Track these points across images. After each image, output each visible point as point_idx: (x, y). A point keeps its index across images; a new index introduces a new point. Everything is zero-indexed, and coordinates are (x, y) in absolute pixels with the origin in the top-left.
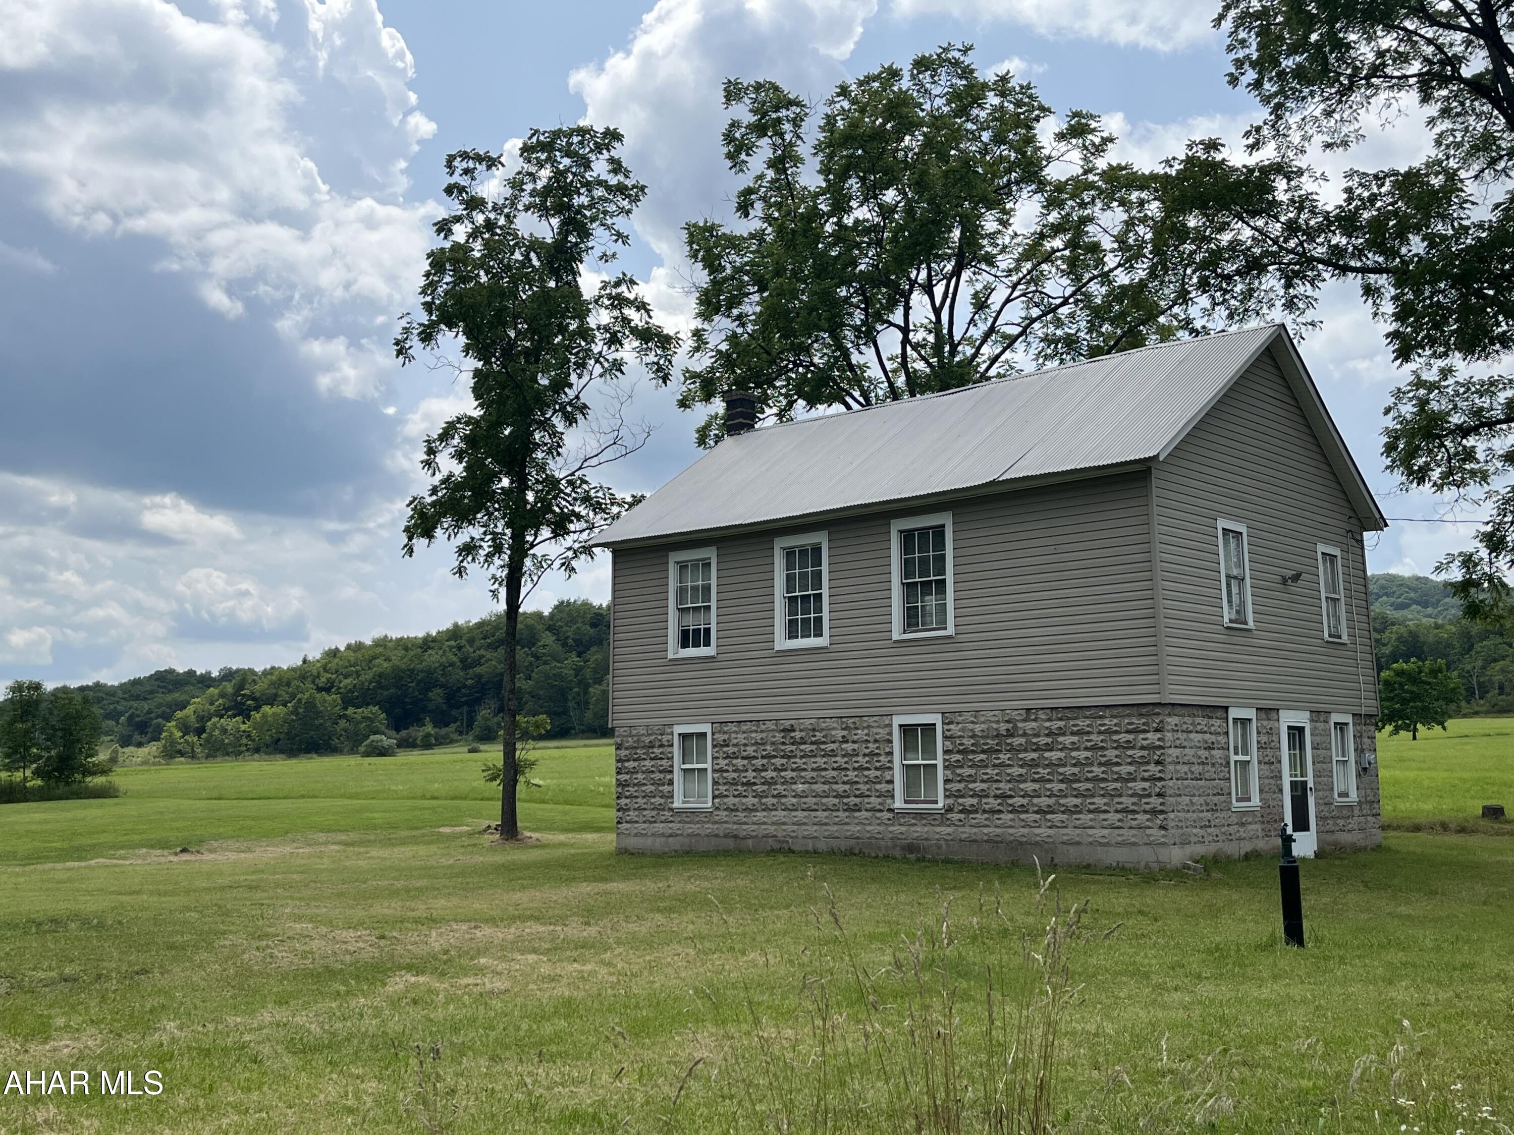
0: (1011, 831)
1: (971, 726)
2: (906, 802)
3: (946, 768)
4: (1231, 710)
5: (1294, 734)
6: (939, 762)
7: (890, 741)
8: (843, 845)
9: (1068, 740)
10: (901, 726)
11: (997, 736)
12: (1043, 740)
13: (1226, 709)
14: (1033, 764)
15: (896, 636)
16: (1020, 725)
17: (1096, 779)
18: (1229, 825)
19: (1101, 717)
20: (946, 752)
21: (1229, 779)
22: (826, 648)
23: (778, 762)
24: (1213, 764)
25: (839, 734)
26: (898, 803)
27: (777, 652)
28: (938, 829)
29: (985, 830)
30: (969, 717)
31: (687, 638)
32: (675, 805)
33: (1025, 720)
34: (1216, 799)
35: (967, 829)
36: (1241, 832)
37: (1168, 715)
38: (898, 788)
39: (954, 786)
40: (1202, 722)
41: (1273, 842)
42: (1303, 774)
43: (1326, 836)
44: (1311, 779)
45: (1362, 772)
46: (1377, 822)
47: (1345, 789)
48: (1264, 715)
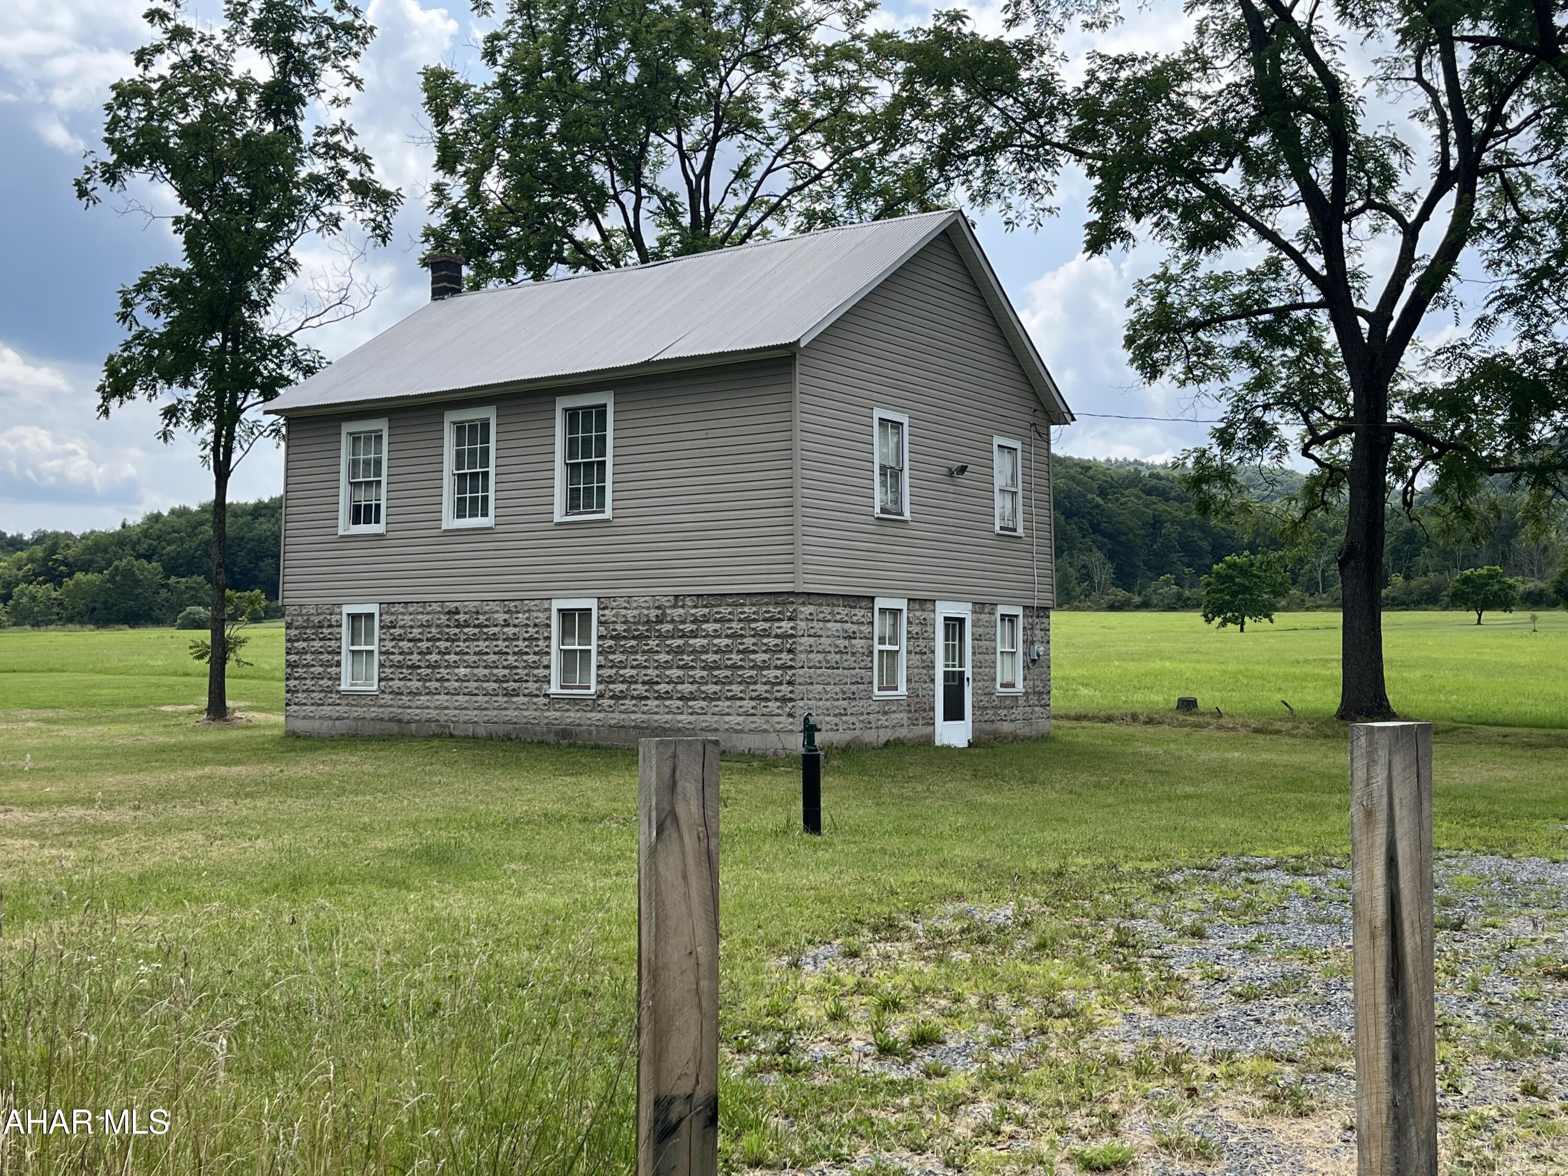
0: (656, 717)
1: (624, 612)
2: (562, 687)
3: (599, 653)
4: (877, 600)
5: (954, 626)
6: (593, 647)
7: (549, 626)
8: (501, 730)
9: (710, 627)
10: (559, 610)
11: (648, 622)
12: (689, 627)
13: (873, 598)
14: (679, 651)
15: (557, 518)
16: (668, 611)
17: (734, 667)
18: (868, 714)
19: (742, 605)
20: (600, 637)
21: (872, 668)
22: (491, 528)
23: (442, 645)
24: (853, 654)
25: (501, 617)
26: (554, 688)
27: (445, 531)
28: (589, 715)
29: (633, 717)
30: (620, 602)
31: (362, 513)
32: (342, 687)
33: (674, 606)
34: (854, 688)
35: (616, 715)
36: (883, 720)
37: (804, 604)
38: (555, 673)
39: (606, 672)
40: (842, 611)
41: (920, 730)
42: (961, 664)
43: (984, 725)
44: (969, 670)
45: (1032, 662)
46: (1046, 713)
47: (1011, 680)
48: (917, 606)
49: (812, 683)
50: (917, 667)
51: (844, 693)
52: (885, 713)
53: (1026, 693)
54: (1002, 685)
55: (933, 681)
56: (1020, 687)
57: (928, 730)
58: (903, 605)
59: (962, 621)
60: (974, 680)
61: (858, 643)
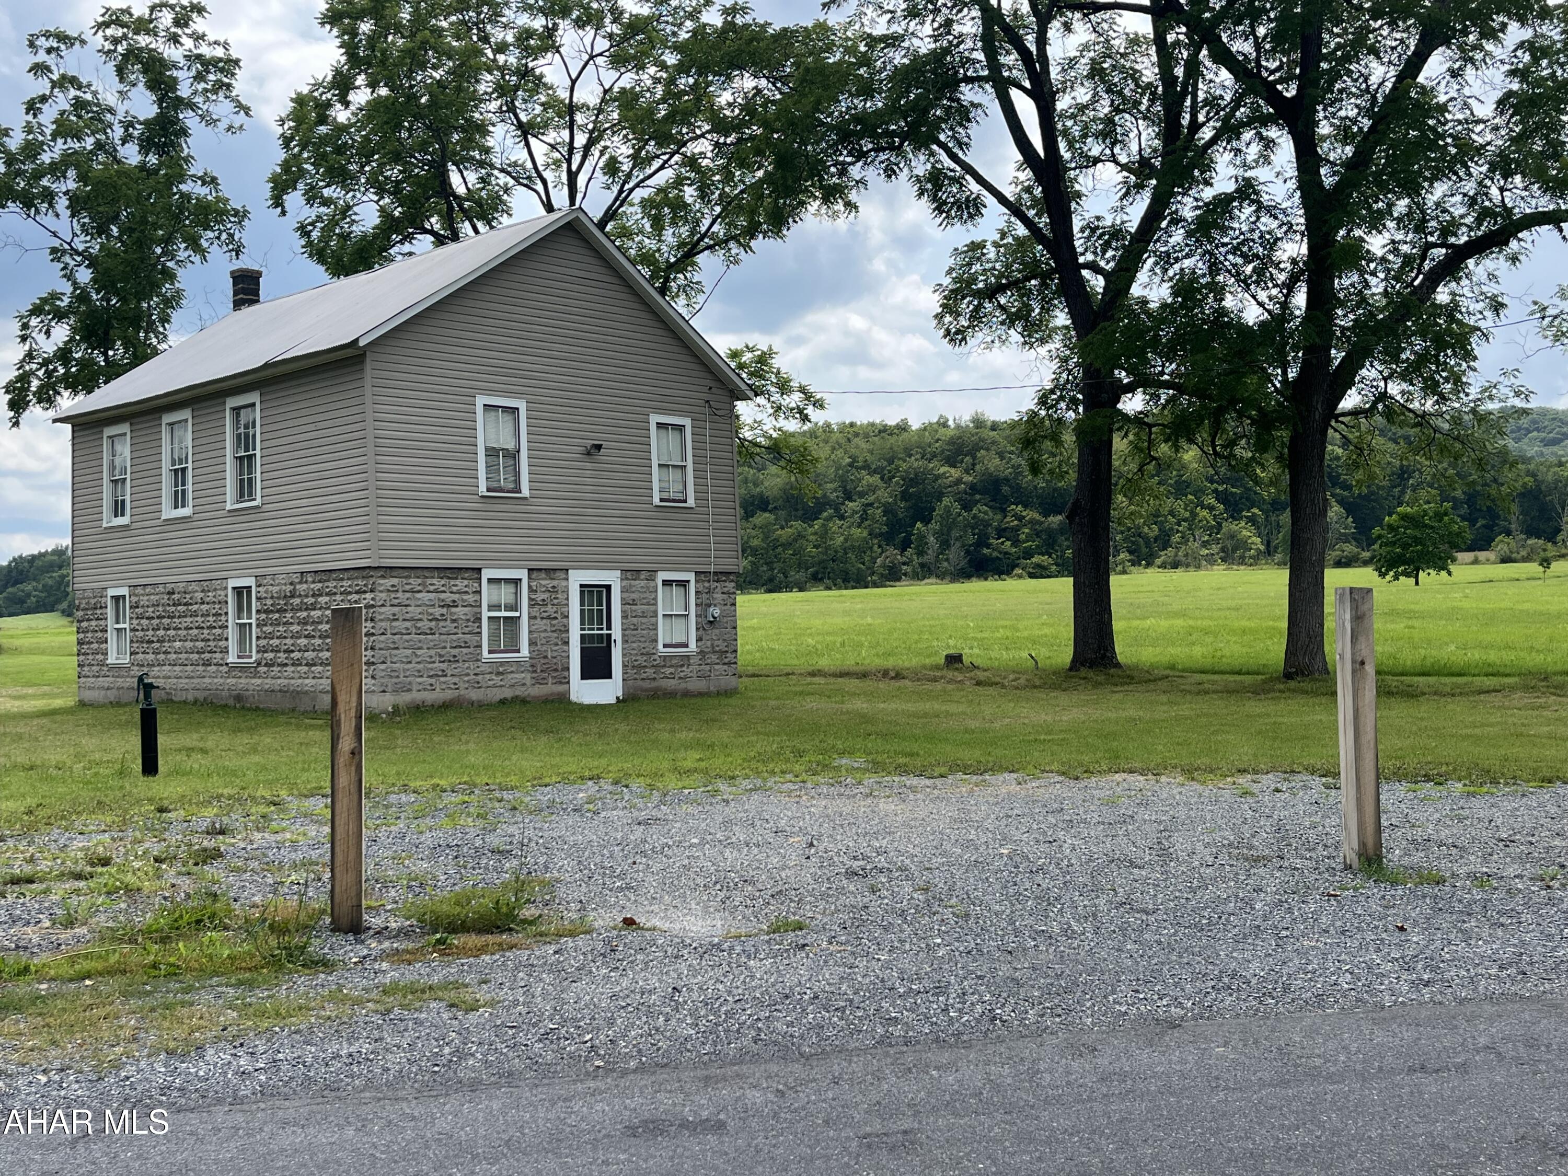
0: (293, 681)
1: (271, 588)
2: (239, 657)
3: (258, 625)
4: (483, 571)
6: (253, 621)
7: (226, 602)
8: (201, 696)
9: (323, 600)
10: (234, 588)
11: (285, 596)
12: (311, 600)
13: (480, 570)
14: (304, 622)
15: (229, 506)
16: (298, 587)
18: (476, 674)
19: (342, 579)
20: (258, 612)
21: (480, 633)
22: (190, 517)
23: (166, 621)
24: (454, 621)
25: (199, 595)
26: (232, 658)
27: (165, 520)
28: (253, 681)
29: (279, 681)
30: (270, 580)
31: (119, 508)
32: (110, 661)
33: (301, 582)
34: (455, 652)
35: (269, 681)
36: (497, 680)
37: (383, 577)
38: (232, 645)
39: (263, 642)
40: (438, 583)
41: (550, 688)
42: (609, 627)
43: (640, 683)
44: (616, 633)
45: (707, 625)
46: (731, 670)
47: (683, 639)
48: (543, 575)
49: (397, 648)
50: (545, 631)
51: (441, 656)
52: (499, 673)
53: (701, 653)
54: (665, 646)
55: (567, 643)
56: (693, 646)
57: (561, 688)
58: (523, 574)
59: (608, 588)
60: (625, 641)
61: (459, 611)
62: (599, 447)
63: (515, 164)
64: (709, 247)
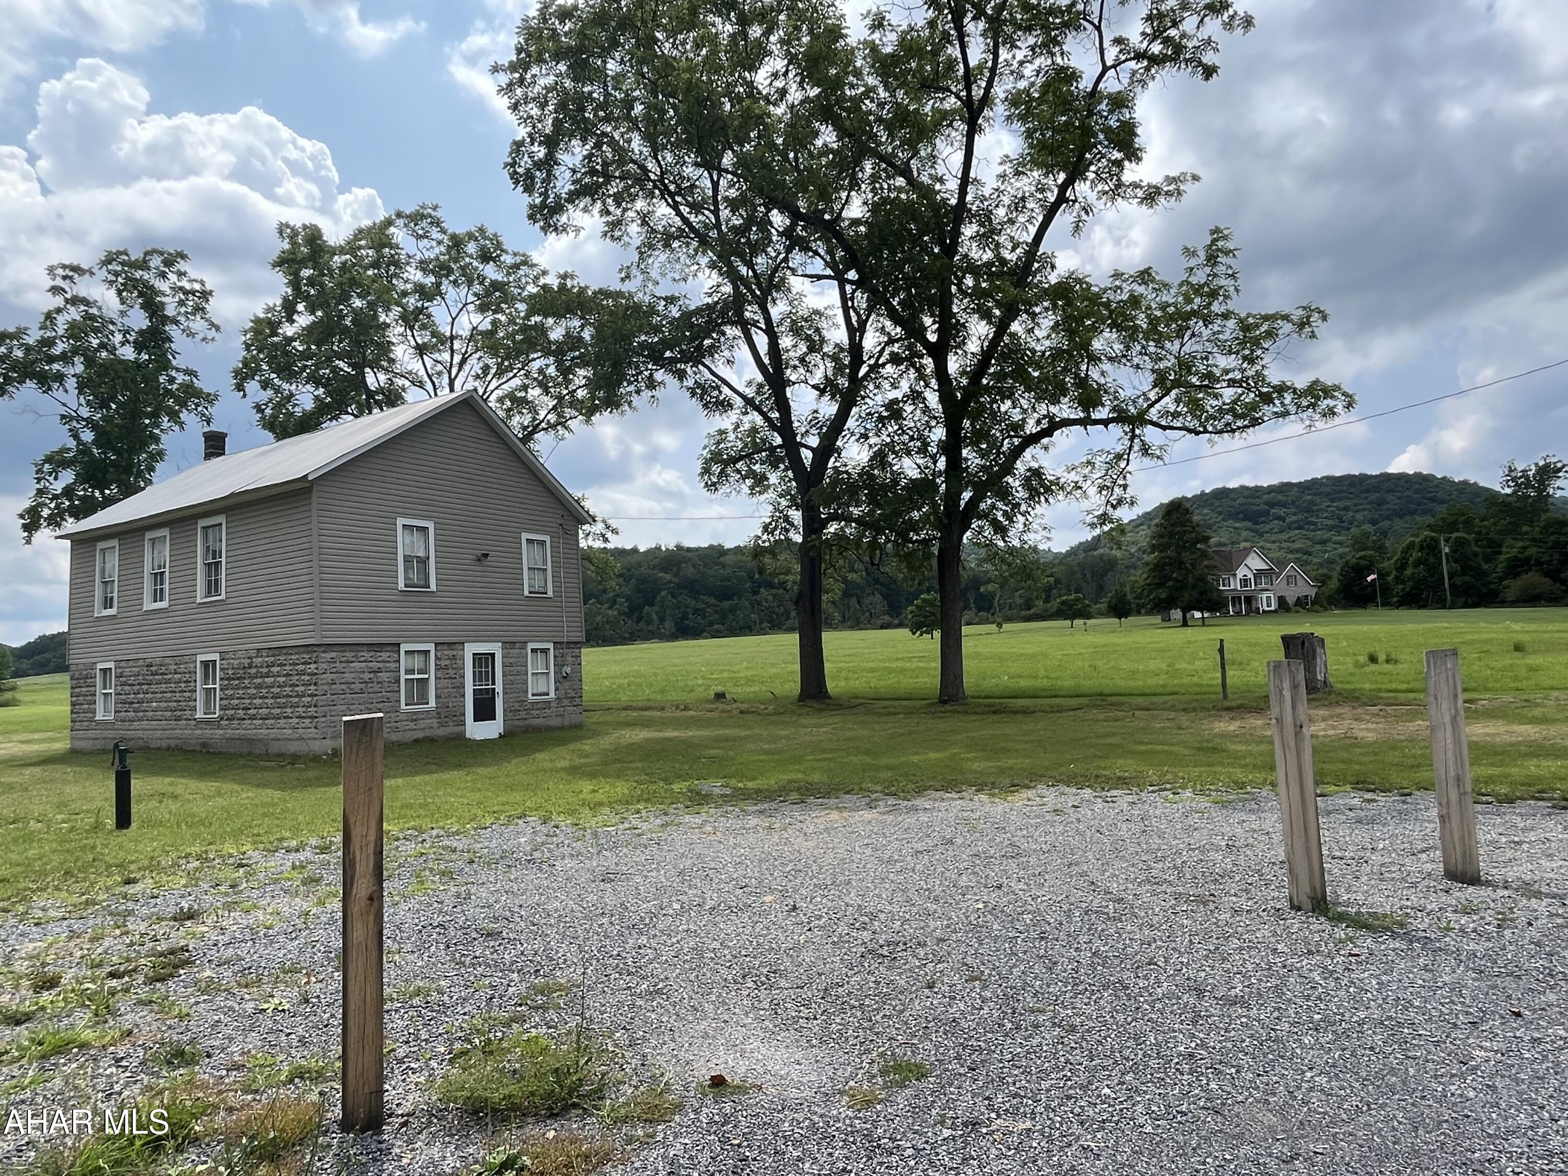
0: (249, 732)
1: (232, 661)
2: (203, 714)
3: (221, 690)
4: (401, 646)
5: (483, 658)
6: (217, 686)
7: (195, 672)
8: (173, 743)
9: (275, 669)
10: (202, 662)
11: (244, 668)
12: (265, 670)
13: (399, 645)
14: (259, 687)
15: (200, 600)
16: (254, 660)
17: (287, 696)
18: (397, 722)
19: (291, 654)
20: (221, 679)
21: (399, 691)
22: (166, 609)
23: (145, 687)
24: (379, 683)
25: (173, 667)
26: (199, 715)
27: (146, 611)
28: (217, 732)
29: (238, 732)
30: (231, 655)
31: (108, 603)
32: (97, 718)
33: (257, 657)
35: (229, 731)
36: (412, 725)
37: (324, 652)
38: (200, 705)
39: (225, 702)
40: (367, 655)
41: (452, 729)
42: (494, 684)
43: (517, 723)
44: (499, 687)
45: (563, 678)
46: (580, 709)
47: (545, 690)
48: (446, 647)
50: (448, 687)
51: (369, 709)
52: (413, 720)
53: (558, 699)
54: (533, 695)
55: (463, 696)
56: (552, 695)
57: (459, 729)
58: (431, 647)
59: (493, 655)
60: (504, 693)
61: (383, 676)
62: (486, 555)
63: (410, 373)
64: (543, 429)
